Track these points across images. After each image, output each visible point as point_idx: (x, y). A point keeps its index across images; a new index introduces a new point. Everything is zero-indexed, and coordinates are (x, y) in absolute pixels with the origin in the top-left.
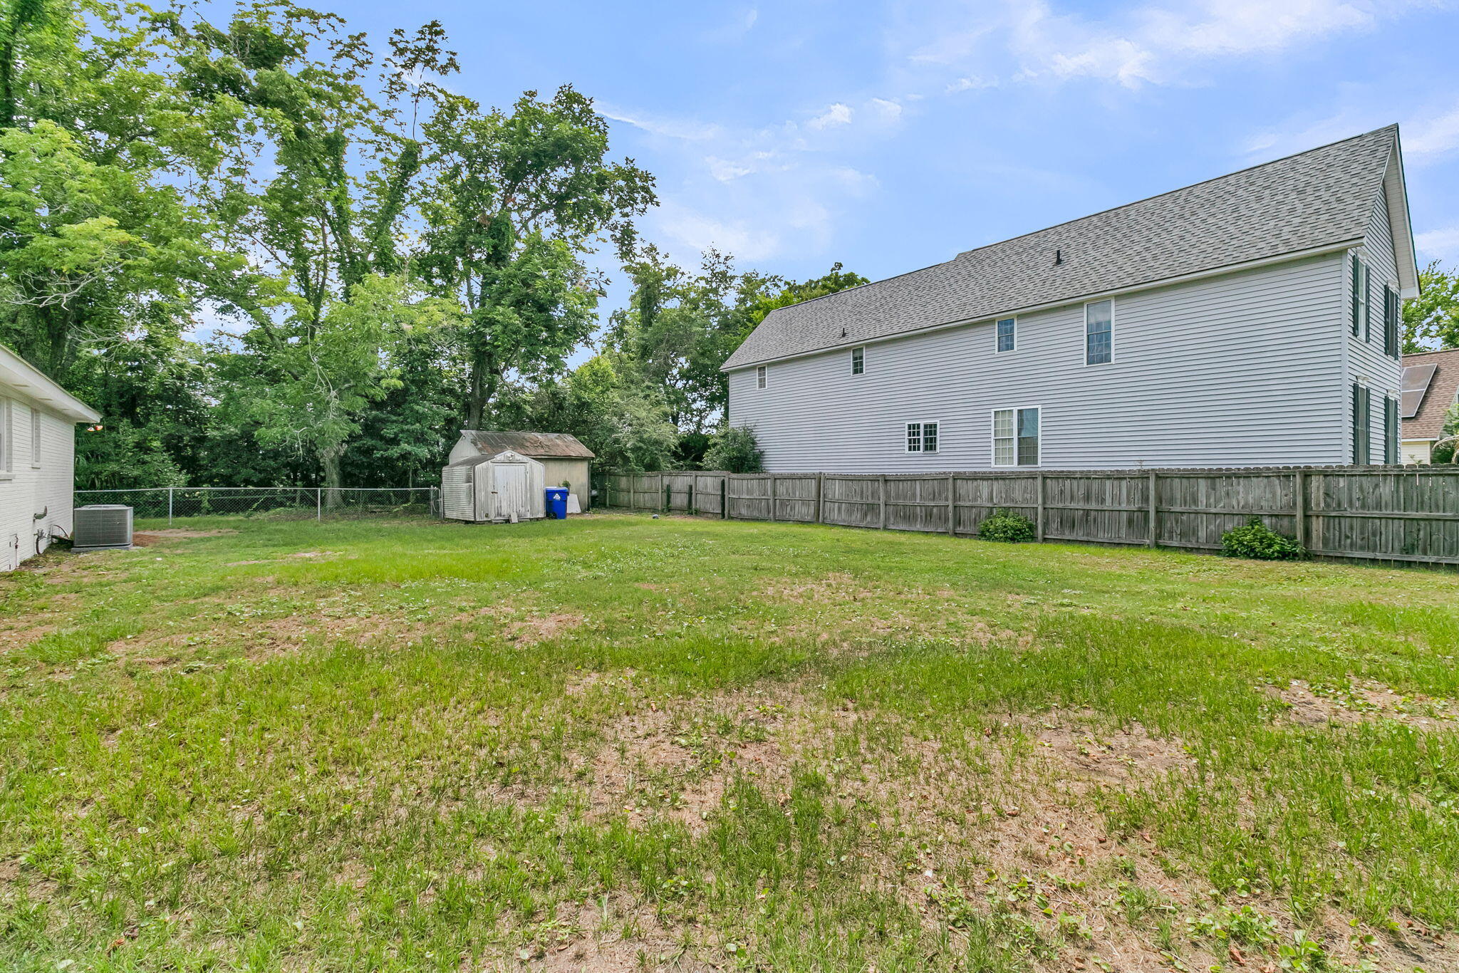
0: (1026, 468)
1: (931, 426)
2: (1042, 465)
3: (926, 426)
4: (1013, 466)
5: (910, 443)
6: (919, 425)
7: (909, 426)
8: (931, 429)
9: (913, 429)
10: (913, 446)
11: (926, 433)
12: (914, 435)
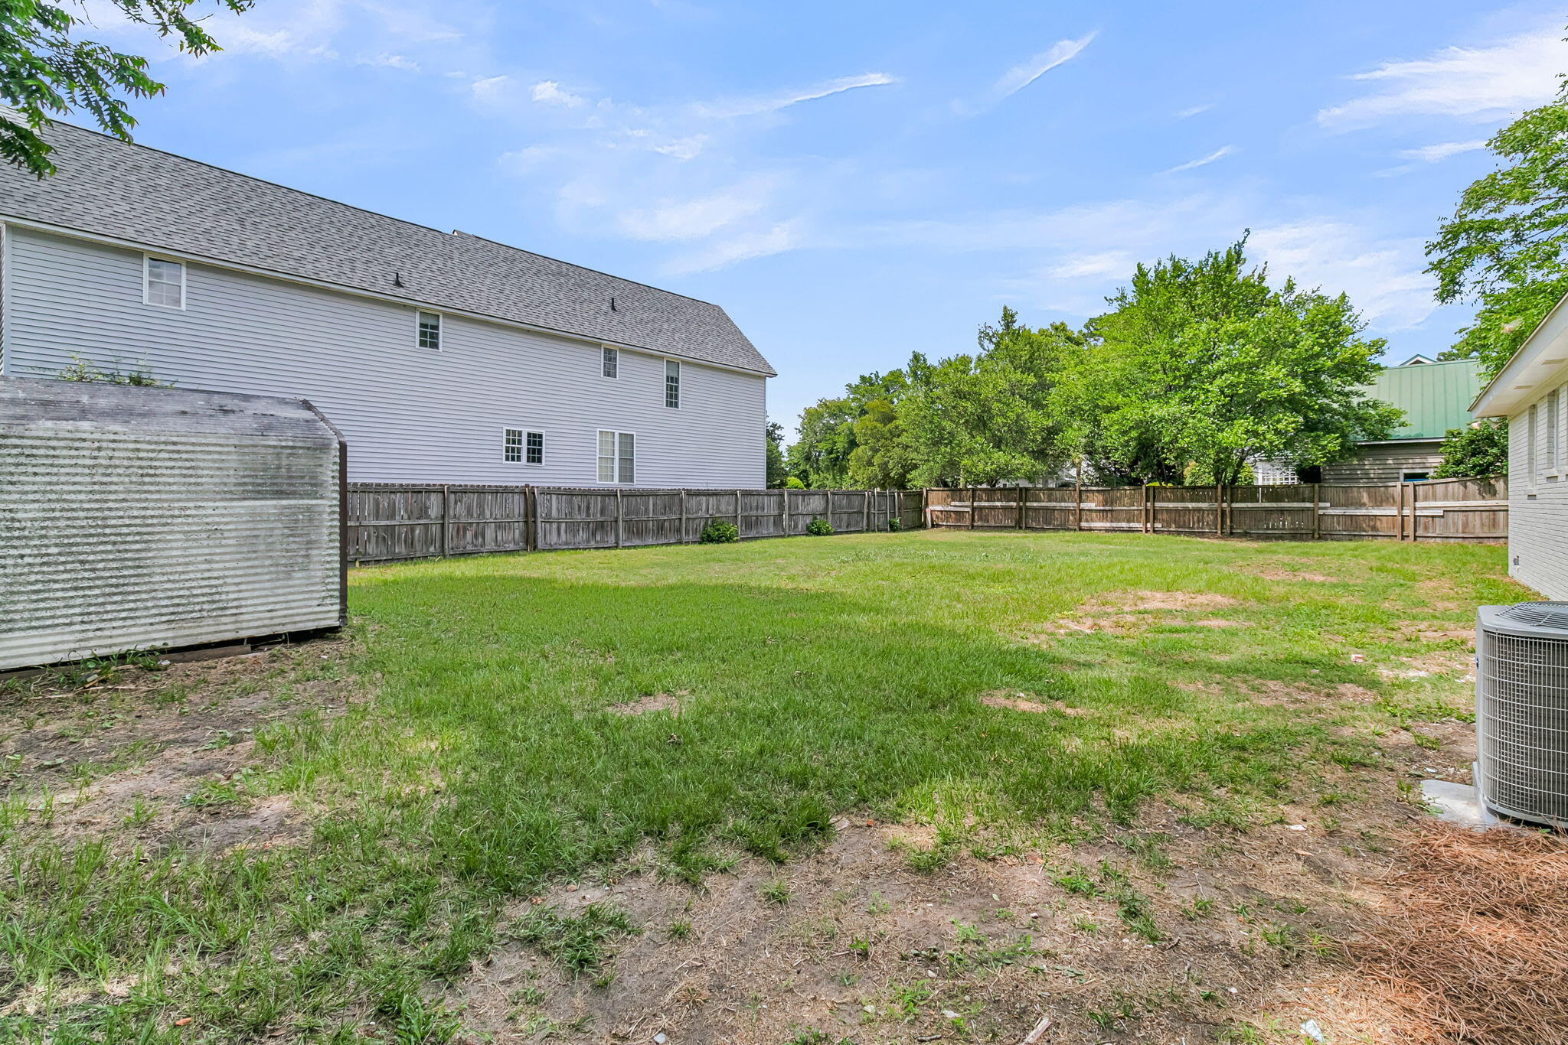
0: (626, 486)
1: (535, 435)
2: (639, 484)
3: (529, 435)
4: (615, 483)
5: (507, 451)
6: (520, 433)
7: (508, 431)
8: (535, 440)
9: (513, 437)
10: (512, 455)
11: (529, 443)
12: (514, 443)
